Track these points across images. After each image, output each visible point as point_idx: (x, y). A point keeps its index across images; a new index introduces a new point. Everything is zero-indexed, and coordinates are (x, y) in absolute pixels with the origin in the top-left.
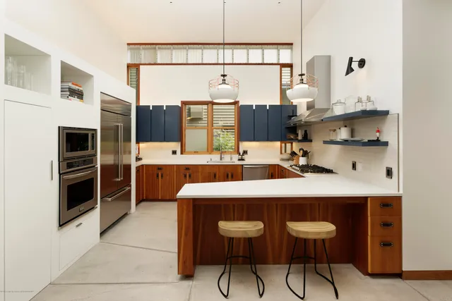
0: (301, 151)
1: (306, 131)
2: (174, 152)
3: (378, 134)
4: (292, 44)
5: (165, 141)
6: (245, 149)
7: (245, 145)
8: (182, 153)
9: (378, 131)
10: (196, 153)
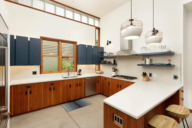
0: (114, 69)
1: (114, 60)
2: (35, 73)
3: (169, 61)
4: (100, 19)
5: (29, 65)
6: (80, 69)
7: (80, 67)
8: (41, 73)
9: (170, 60)
10: (51, 72)
